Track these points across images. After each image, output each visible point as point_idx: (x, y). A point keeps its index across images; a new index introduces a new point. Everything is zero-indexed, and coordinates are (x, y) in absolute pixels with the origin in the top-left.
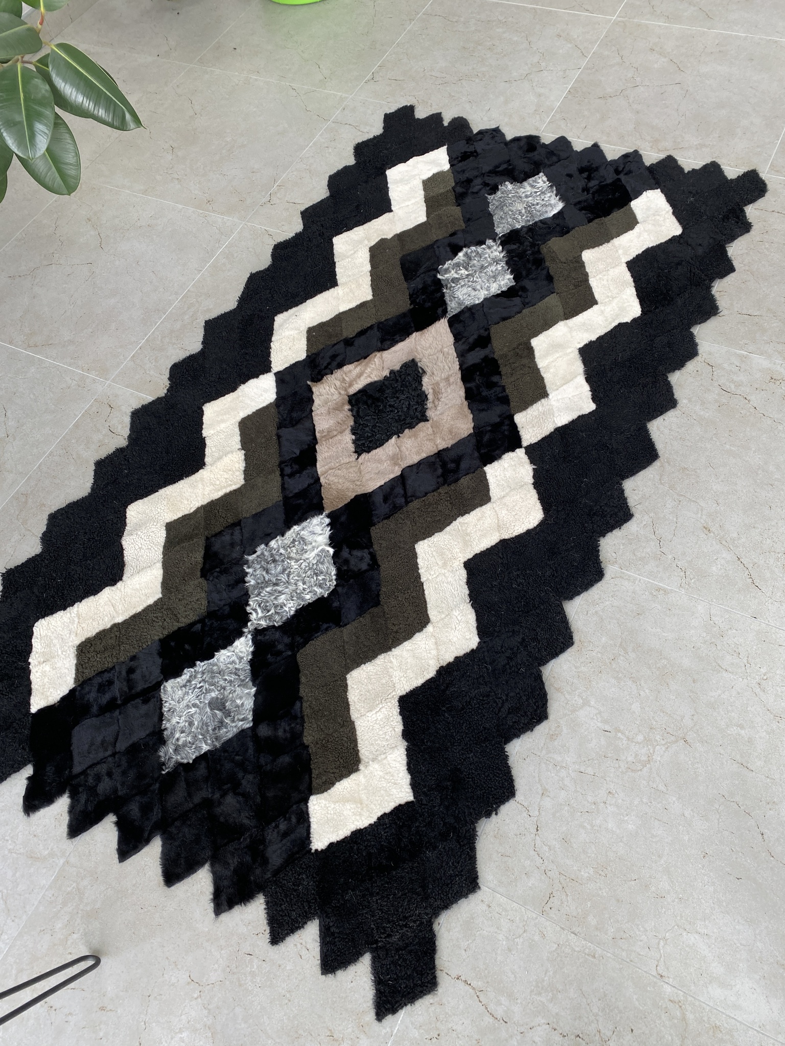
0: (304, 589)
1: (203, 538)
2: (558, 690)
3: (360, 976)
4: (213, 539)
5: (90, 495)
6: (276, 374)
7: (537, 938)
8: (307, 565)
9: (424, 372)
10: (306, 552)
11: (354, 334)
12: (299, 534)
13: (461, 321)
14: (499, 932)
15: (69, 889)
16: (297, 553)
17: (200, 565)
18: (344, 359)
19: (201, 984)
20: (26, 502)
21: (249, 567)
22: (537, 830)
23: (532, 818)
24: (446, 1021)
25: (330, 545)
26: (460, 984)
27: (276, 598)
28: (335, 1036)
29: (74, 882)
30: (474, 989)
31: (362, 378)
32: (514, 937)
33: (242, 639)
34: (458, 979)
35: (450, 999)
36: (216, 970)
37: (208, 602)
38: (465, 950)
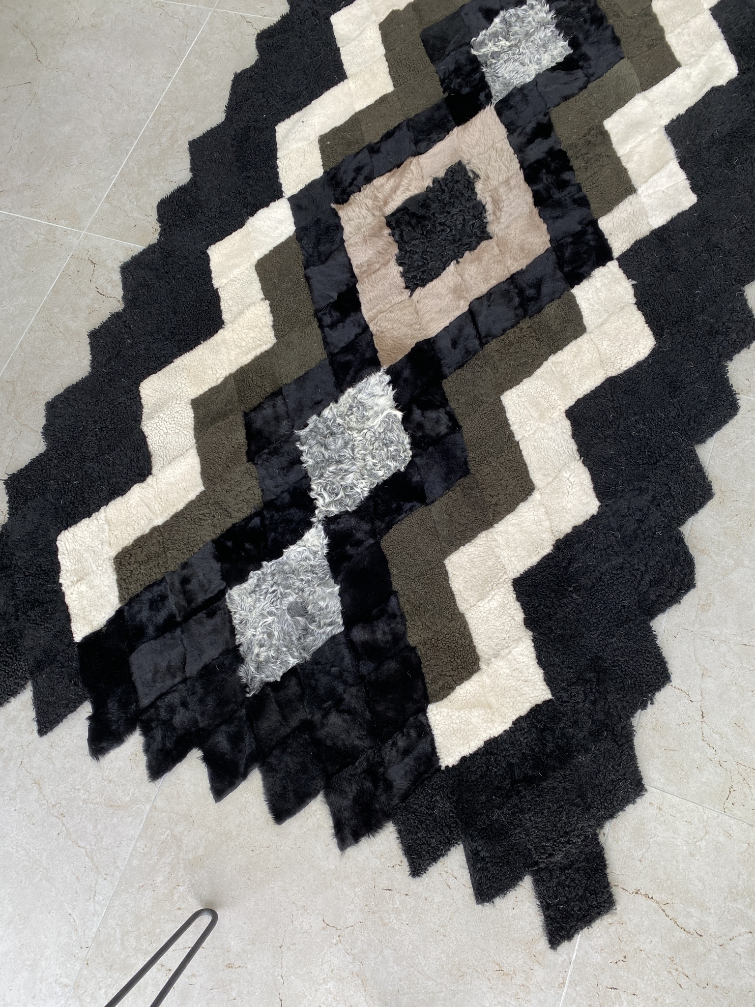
0: (374, 464)
1: (241, 414)
2: (702, 551)
3: (522, 901)
4: (253, 414)
5: (91, 375)
6: (290, 199)
7: (722, 839)
8: (372, 434)
9: (477, 176)
10: (368, 419)
11: (378, 139)
12: (355, 398)
13: (511, 107)
14: (676, 836)
15: (163, 837)
16: (357, 421)
17: (244, 447)
18: (372, 172)
19: (339, 927)
20: (14, 391)
21: (302, 445)
22: (703, 717)
23: (694, 704)
24: (631, 941)
25: (396, 408)
26: (640, 899)
27: (342, 479)
28: (505, 970)
29: (167, 829)
30: (657, 902)
31: (399, 193)
32: (695, 840)
33: (313, 531)
34: (637, 893)
35: (631, 916)
36: (352, 911)
37: (262, 491)
38: (640, 861)
